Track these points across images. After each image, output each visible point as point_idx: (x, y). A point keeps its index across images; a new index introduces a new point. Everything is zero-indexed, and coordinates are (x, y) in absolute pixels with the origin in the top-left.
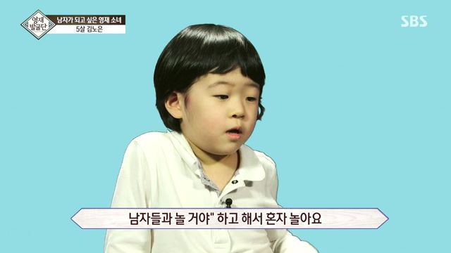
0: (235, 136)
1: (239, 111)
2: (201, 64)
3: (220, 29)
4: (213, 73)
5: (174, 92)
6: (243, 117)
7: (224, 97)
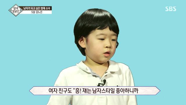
0: (107, 55)
1: (108, 45)
2: (93, 25)
3: (101, 11)
4: (98, 29)
5: (82, 37)
6: (110, 47)
7: (103, 39)
